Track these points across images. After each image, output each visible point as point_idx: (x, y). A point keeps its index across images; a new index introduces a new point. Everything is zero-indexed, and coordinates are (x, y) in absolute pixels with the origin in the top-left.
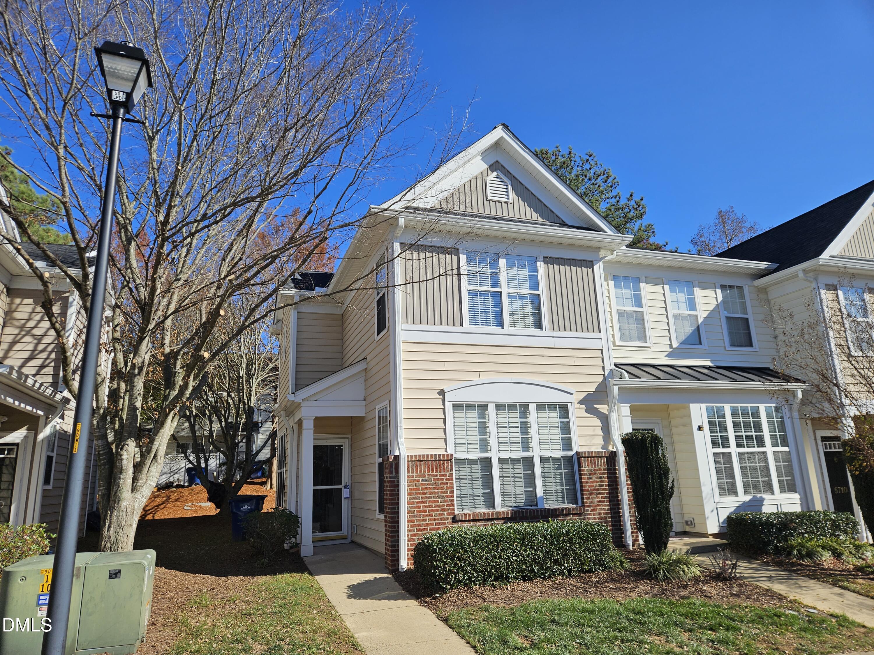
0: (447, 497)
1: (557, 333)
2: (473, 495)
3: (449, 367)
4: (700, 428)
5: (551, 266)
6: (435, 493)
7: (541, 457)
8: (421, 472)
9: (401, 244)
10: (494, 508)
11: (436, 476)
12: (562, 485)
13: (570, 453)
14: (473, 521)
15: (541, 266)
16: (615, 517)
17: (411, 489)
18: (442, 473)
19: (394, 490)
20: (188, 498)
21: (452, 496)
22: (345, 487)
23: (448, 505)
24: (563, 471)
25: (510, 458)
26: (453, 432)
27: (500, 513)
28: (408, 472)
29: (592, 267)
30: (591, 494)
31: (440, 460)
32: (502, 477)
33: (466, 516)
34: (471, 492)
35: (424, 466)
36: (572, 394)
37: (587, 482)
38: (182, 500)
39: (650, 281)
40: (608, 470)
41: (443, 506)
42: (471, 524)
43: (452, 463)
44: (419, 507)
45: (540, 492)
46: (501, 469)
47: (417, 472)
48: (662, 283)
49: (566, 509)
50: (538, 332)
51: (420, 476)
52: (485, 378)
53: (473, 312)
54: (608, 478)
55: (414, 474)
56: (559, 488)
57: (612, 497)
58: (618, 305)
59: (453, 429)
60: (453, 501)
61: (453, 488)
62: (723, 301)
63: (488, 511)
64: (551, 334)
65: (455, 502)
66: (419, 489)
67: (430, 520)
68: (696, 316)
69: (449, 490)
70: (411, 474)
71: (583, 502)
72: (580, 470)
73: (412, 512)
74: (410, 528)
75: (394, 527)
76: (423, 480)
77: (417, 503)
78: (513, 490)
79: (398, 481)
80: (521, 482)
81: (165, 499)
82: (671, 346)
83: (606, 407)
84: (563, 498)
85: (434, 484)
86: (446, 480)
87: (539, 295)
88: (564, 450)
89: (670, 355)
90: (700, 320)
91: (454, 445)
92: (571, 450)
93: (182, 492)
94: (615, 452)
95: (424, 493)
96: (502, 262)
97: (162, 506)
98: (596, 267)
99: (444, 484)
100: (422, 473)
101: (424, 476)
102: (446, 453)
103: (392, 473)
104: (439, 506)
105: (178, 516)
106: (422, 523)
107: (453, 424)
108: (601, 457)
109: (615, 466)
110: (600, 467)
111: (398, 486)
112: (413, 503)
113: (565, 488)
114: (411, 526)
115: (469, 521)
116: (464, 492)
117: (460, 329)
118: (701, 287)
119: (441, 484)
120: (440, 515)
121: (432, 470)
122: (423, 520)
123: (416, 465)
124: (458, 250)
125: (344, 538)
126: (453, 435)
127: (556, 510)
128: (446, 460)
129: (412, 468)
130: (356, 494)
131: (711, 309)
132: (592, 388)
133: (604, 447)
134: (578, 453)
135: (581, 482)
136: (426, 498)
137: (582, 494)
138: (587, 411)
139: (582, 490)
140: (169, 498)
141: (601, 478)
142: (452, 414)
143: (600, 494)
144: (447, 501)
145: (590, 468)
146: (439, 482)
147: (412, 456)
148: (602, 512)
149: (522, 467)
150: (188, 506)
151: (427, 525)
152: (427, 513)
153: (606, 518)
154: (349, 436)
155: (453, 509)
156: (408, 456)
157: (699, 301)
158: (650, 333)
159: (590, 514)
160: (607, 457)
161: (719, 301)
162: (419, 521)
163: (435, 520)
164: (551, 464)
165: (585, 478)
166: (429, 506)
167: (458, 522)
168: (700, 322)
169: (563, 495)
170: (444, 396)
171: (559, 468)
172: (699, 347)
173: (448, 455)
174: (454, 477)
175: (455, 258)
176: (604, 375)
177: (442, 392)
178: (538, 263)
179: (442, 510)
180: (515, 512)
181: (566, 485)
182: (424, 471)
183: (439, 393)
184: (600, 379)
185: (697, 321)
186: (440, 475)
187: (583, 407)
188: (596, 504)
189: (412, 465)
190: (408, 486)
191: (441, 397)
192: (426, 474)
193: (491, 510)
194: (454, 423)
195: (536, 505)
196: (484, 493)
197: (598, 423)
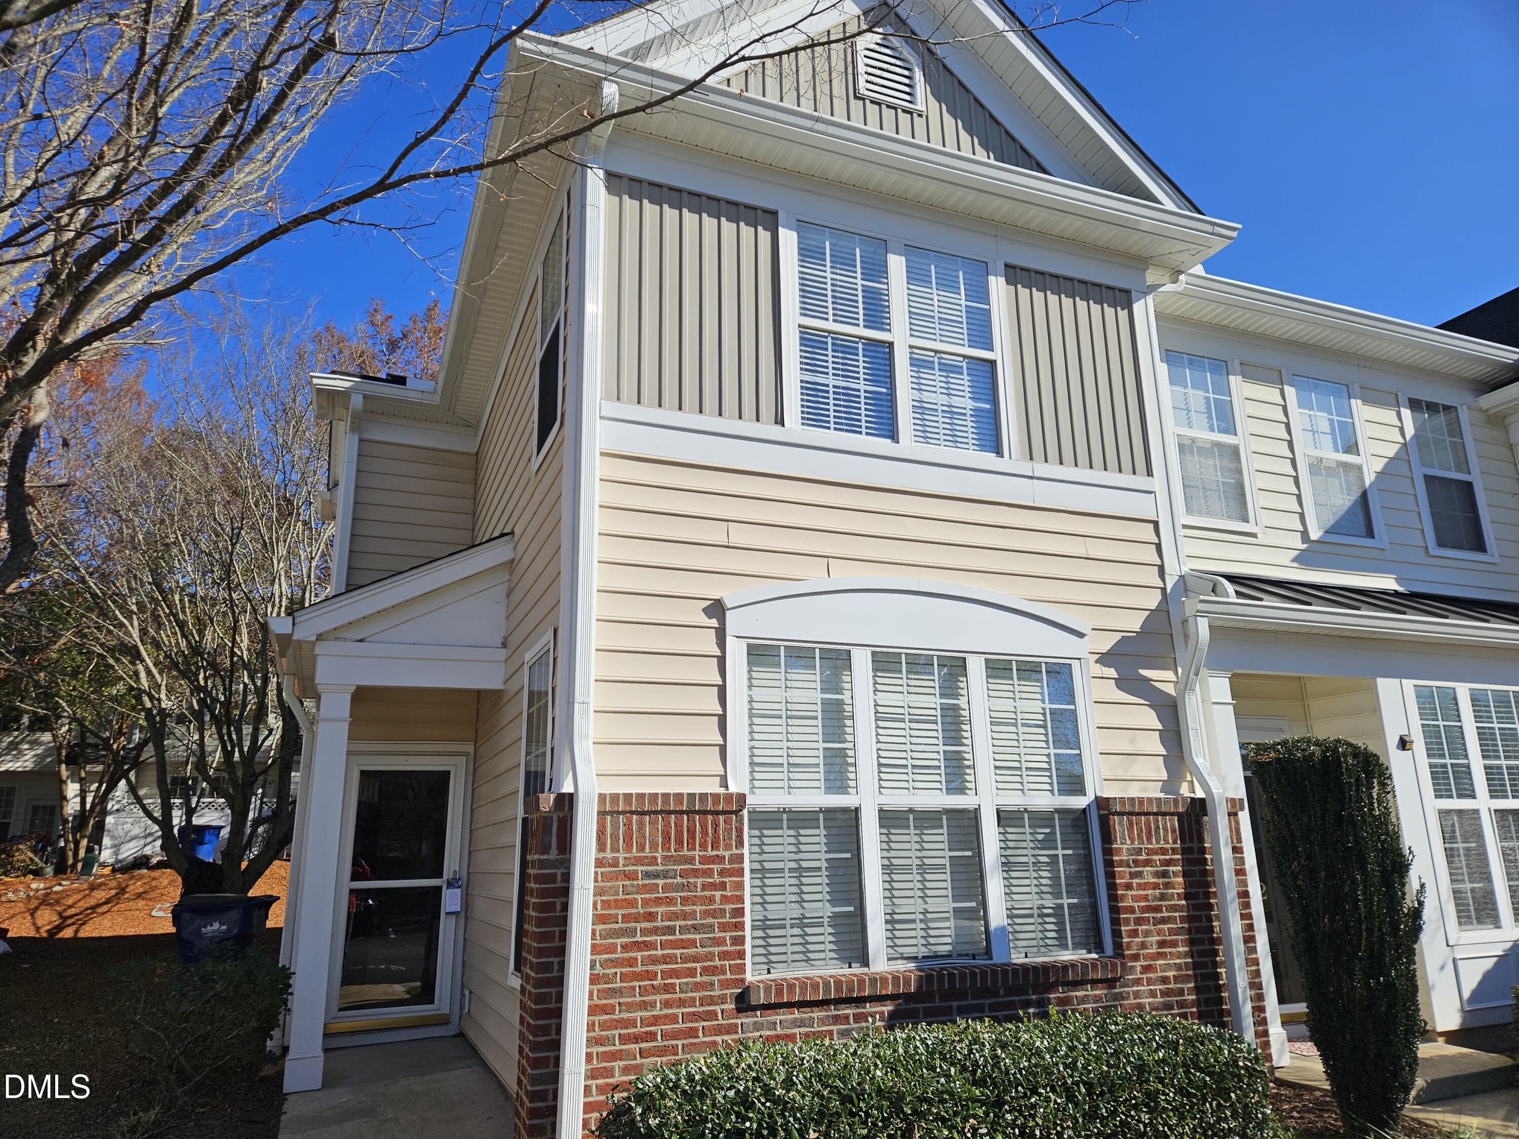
0: (724, 928)
1: (1041, 469)
2: (802, 922)
3: (740, 535)
4: (1404, 744)
5: (1024, 292)
6: (685, 916)
7: (998, 811)
8: (641, 848)
9: (609, 175)
10: (865, 963)
11: (691, 860)
12: (1057, 895)
13: (1079, 802)
14: (802, 1004)
15: (997, 285)
16: (1208, 989)
17: (606, 904)
18: (710, 853)
19: (550, 907)
20: (165, 891)
21: (740, 926)
22: (450, 885)
23: (724, 956)
24: (1060, 852)
25: (911, 811)
26: (747, 729)
27: (884, 980)
28: (601, 847)
29: (1128, 306)
30: (1138, 921)
31: (705, 813)
32: (888, 868)
33: (779, 992)
34: (794, 911)
35: (652, 829)
36: (1081, 635)
37: (1128, 887)
38: (152, 895)
39: (1251, 373)
40: (1184, 851)
41: (710, 957)
42: (797, 1014)
43: (740, 821)
44: (632, 962)
45: (997, 915)
46: (887, 845)
47: (629, 848)
48: (1278, 379)
49: (1073, 965)
50: (988, 459)
51: (639, 861)
52: (844, 576)
53: (811, 391)
54: (1185, 874)
55: (621, 856)
56: (1049, 902)
57: (1198, 930)
58: (1177, 423)
59: (746, 721)
60: (740, 940)
61: (741, 900)
62: (1416, 436)
63: (847, 971)
64: (1026, 468)
65: (748, 946)
66: (632, 903)
67: (667, 1004)
68: (1359, 468)
69: (728, 907)
70: (609, 854)
71: (1118, 946)
72: (1108, 852)
73: (607, 979)
74: (598, 1032)
75: (546, 1030)
76: (647, 875)
77: (625, 948)
78: (920, 906)
79: (567, 878)
80: (942, 882)
81: (113, 892)
82: (1305, 535)
83: (1169, 675)
84: (1061, 931)
85: (682, 887)
86: (722, 873)
87: (993, 363)
88: (1062, 792)
89: (1303, 559)
90: (1369, 479)
91: (747, 769)
92: (1082, 792)
93: (154, 879)
94: (1202, 801)
95: (651, 917)
96: (897, 264)
97: (104, 908)
98: (1138, 307)
99: (714, 886)
100: (647, 852)
101: (653, 861)
102: (722, 791)
103: (546, 850)
104: (695, 959)
105: (131, 932)
106: (638, 1015)
107: (746, 706)
108: (1164, 814)
109: (1201, 840)
110: (1162, 844)
111: (565, 892)
112: (612, 949)
113: (1066, 901)
114: (604, 1026)
115: (790, 1005)
116: (774, 912)
117: (775, 432)
118: (1367, 401)
119: (704, 887)
120: (697, 987)
121: (679, 841)
122: (644, 1006)
123: (629, 825)
124: (774, 213)
125: (443, 1021)
126: (747, 737)
127: (1046, 968)
128: (724, 812)
129: (614, 837)
130: (479, 906)
131: (1391, 455)
132: (1134, 623)
133: (1170, 786)
134: (1102, 803)
135: (1112, 887)
136: (656, 931)
137: (1115, 922)
138: (1121, 684)
139: (1115, 910)
140: (122, 890)
141: (1165, 874)
142: (746, 676)
143: (1164, 921)
144: (720, 942)
145: (1136, 845)
146: (699, 881)
147: (615, 797)
148: (1171, 974)
149: (945, 838)
150: (160, 909)
151: (655, 1021)
152: (658, 982)
153: (1181, 992)
154: (470, 748)
155: (741, 969)
156: (602, 797)
157: (1363, 432)
158: (1254, 500)
159: (1138, 982)
160: (1180, 816)
161: (1408, 438)
162: (630, 1007)
163: (682, 1003)
164: (1028, 830)
165: (1123, 875)
166: (665, 960)
167: (754, 1008)
168: (1367, 483)
169: (1060, 924)
170: (722, 620)
171: (1048, 843)
172: (1368, 542)
173: (729, 797)
174: (747, 865)
175: (765, 236)
176: (1164, 590)
177: (717, 609)
178: (992, 279)
179: (706, 971)
180: (929, 978)
181: (1070, 894)
182: (654, 847)
183: (708, 612)
184: (1153, 600)
185: (1362, 480)
186: (704, 860)
187: (1112, 672)
188: (1154, 950)
189: (615, 826)
190: (598, 892)
191: (714, 623)
192: (659, 855)
193: (857, 969)
194: (751, 701)
195: (988, 952)
196: (836, 916)
197: (1150, 719)
